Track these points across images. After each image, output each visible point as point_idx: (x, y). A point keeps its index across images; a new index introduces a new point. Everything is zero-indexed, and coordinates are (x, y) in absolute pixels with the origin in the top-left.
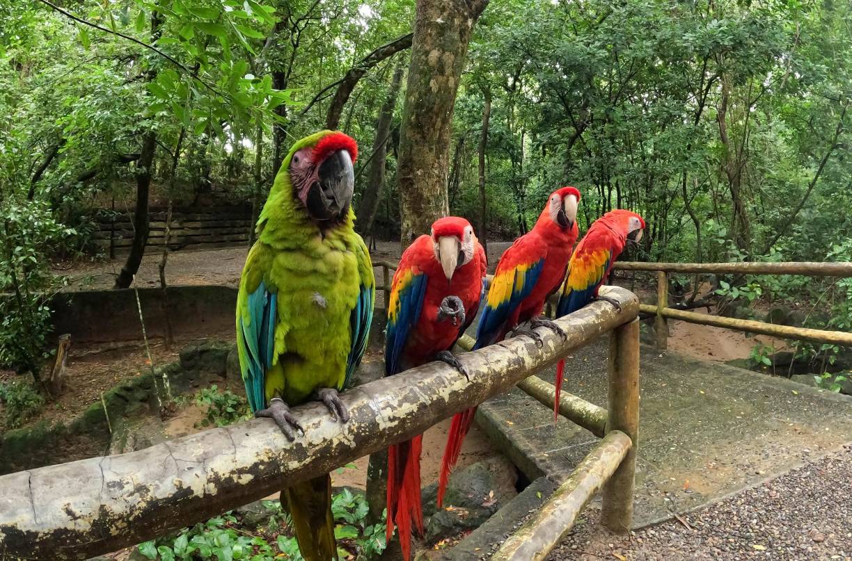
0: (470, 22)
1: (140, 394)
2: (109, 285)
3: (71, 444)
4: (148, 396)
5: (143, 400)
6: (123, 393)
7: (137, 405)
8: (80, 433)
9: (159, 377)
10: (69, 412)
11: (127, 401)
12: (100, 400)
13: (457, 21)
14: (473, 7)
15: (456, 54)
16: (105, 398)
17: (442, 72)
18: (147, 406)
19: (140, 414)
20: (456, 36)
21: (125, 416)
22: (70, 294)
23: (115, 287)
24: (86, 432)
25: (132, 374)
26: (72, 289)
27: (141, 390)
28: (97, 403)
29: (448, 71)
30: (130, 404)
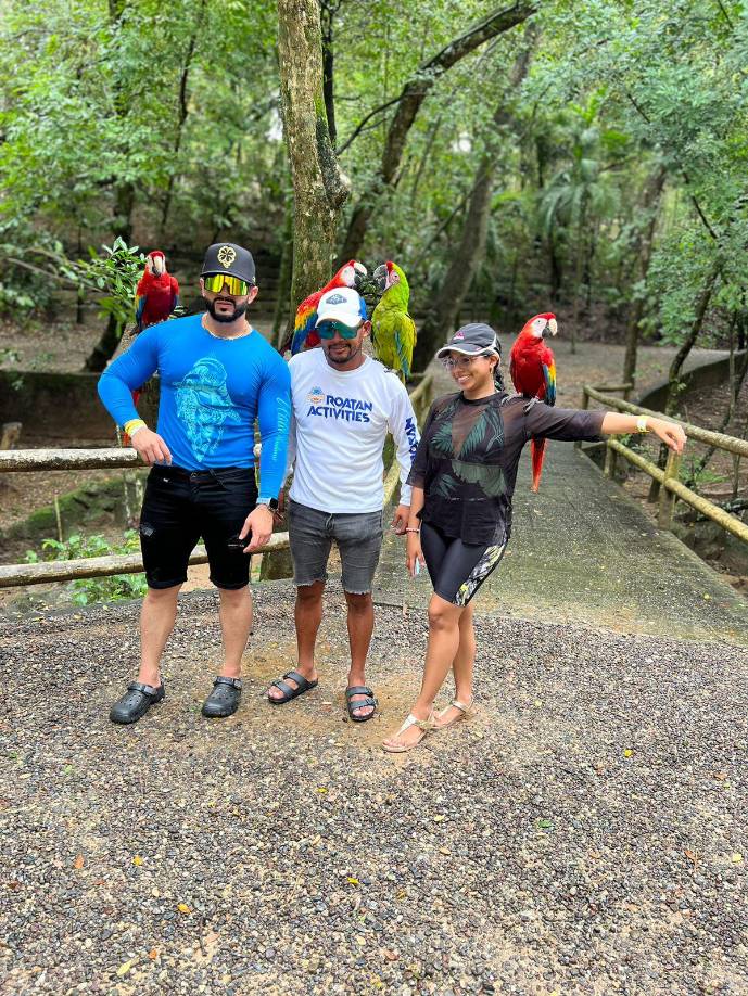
0: (332, 214)
1: (106, 502)
2: (75, 366)
3: (6, 551)
4: (115, 505)
5: (108, 510)
6: (84, 499)
7: (100, 514)
8: (22, 539)
9: (131, 485)
10: (8, 514)
11: (87, 507)
12: (53, 503)
13: (320, 215)
14: (334, 201)
15: (321, 243)
16: (60, 501)
17: (311, 258)
18: (112, 516)
19: (100, 525)
20: (320, 228)
21: (83, 525)
22: (19, 375)
23: (84, 370)
24: (29, 538)
25: (98, 479)
26: (23, 368)
27: (107, 498)
28: (49, 507)
29: (316, 257)
30: (90, 513)
